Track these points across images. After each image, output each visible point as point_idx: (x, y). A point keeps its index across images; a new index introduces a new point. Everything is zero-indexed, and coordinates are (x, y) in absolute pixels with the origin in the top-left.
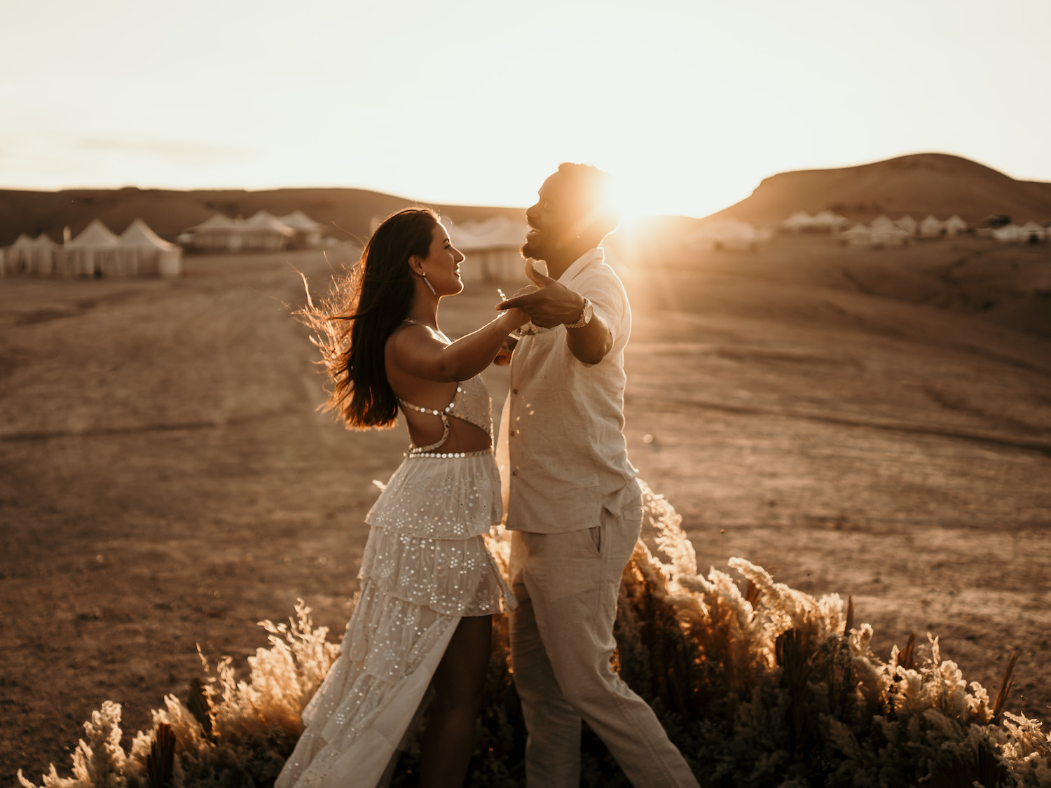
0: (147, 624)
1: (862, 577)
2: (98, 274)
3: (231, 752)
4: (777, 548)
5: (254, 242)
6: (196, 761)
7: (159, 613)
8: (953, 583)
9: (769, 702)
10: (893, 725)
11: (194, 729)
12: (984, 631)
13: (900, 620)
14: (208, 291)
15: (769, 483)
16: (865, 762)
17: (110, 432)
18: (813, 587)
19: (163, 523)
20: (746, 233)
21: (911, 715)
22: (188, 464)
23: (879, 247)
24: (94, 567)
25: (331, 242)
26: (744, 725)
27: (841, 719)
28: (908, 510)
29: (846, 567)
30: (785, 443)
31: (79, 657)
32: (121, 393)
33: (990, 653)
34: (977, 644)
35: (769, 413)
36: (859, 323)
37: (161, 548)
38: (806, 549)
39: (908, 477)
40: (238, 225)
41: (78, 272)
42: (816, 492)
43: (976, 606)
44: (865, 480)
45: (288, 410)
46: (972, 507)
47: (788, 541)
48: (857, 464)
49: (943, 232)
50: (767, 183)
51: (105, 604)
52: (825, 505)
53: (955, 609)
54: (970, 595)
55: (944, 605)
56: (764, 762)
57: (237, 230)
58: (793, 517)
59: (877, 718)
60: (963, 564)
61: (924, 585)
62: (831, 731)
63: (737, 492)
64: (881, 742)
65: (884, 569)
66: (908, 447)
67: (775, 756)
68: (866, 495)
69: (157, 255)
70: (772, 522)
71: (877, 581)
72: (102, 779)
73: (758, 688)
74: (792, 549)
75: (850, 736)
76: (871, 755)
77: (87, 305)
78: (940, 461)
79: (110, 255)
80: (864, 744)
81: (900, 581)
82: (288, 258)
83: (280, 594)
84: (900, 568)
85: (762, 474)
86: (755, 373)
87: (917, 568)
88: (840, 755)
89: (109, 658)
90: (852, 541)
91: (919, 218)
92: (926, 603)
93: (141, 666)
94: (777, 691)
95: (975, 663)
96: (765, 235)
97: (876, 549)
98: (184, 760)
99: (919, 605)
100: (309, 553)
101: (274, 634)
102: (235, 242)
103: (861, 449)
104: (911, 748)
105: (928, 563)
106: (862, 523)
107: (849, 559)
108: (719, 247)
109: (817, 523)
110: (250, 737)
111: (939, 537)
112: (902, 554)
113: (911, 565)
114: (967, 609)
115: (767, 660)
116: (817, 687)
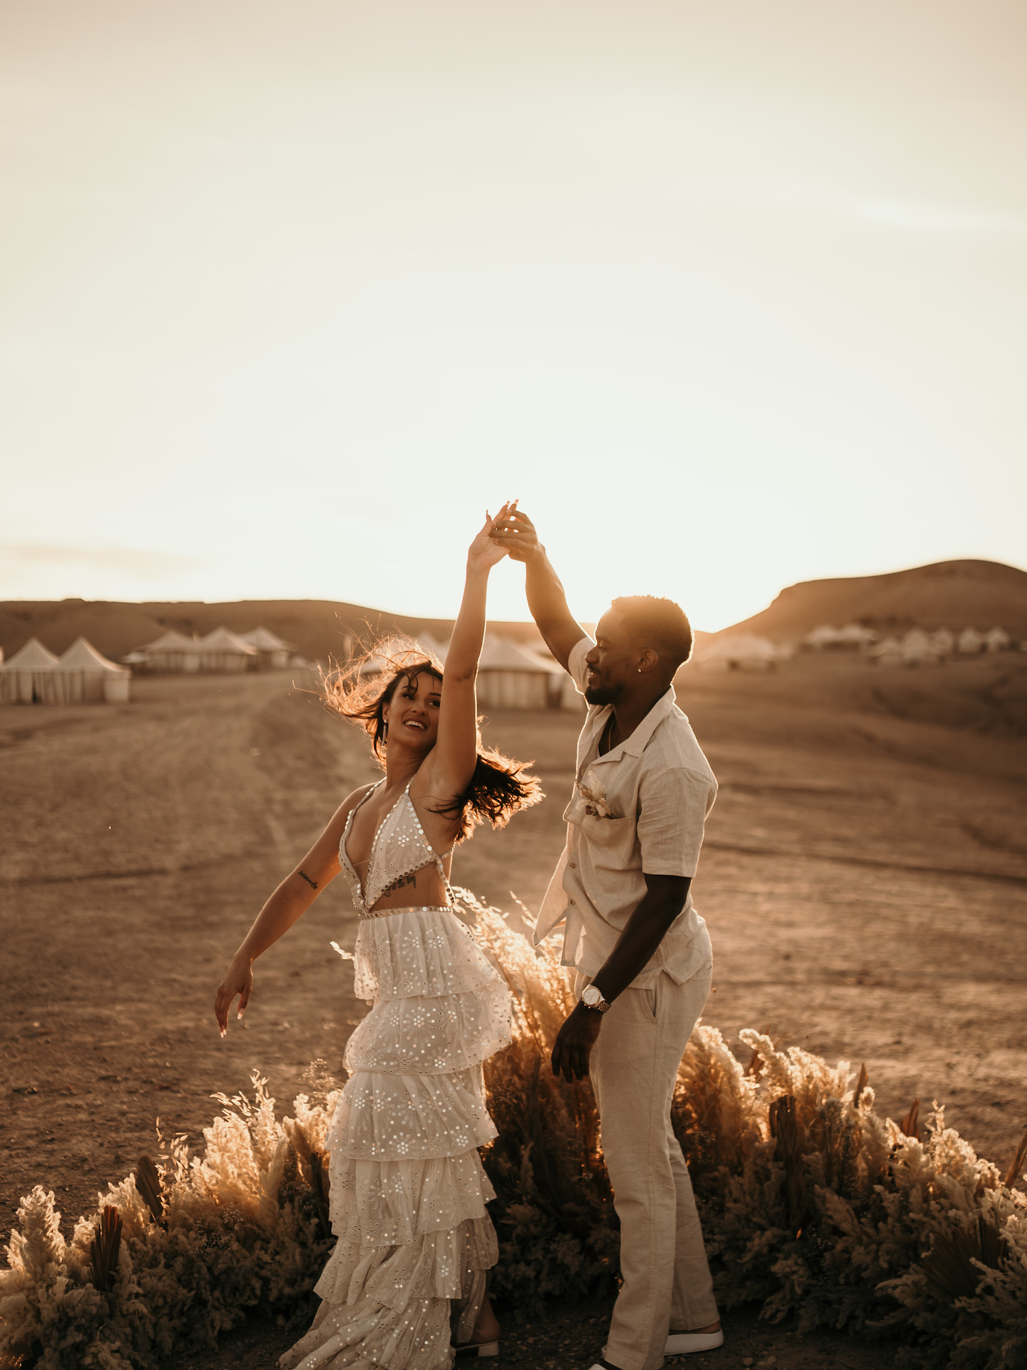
0: (90, 1097)
1: (882, 1038)
2: (36, 699)
3: (182, 1238)
4: (790, 1007)
5: (213, 663)
6: (145, 1248)
7: (103, 1085)
8: (981, 1042)
9: (762, 1176)
10: (894, 1197)
11: (142, 1214)
12: (1011, 1097)
13: (921, 1086)
14: (160, 718)
15: (784, 933)
16: (864, 1238)
17: (49, 880)
18: (826, 1050)
19: (108, 983)
20: (764, 649)
21: (913, 1187)
22: (137, 917)
23: (913, 665)
24: (31, 1034)
25: (299, 662)
26: (736, 1201)
27: (839, 1192)
28: (937, 962)
29: (865, 1027)
30: (804, 888)
31: (14, 1136)
32: (61, 836)
33: (1016, 1121)
34: (1003, 1110)
35: (787, 854)
36: (891, 751)
37: (106, 1012)
38: (823, 1007)
39: (940, 925)
40: (196, 644)
41: (14, 697)
42: (837, 943)
43: (1004, 1069)
44: (893, 928)
45: (249, 854)
46: (1009, 958)
47: (803, 998)
48: (884, 912)
49: (984, 648)
50: (786, 593)
51: (43, 1077)
52: (846, 957)
53: (982, 1072)
54: (999, 1057)
55: (969, 1069)
56: (757, 1241)
57: (194, 649)
58: (809, 972)
59: (878, 1188)
60: (995, 1022)
61: (950, 1046)
62: (828, 1205)
63: (751, 944)
64: (882, 1215)
65: (907, 1029)
66: (942, 891)
67: (768, 1234)
68: (892, 946)
69: (104, 676)
70: (788, 978)
71: (898, 1043)
72: (39, 1269)
73: (751, 1160)
74: (808, 1007)
75: (848, 1211)
76: (871, 1231)
77: (24, 735)
78: (977, 907)
79: (50, 677)
80: (863, 1220)
81: (924, 1041)
82: (251, 680)
83: (238, 1063)
84: (925, 1028)
85: (778, 923)
86: (773, 809)
87: (943, 1028)
88: (837, 1232)
89: (47, 1137)
90: (874, 998)
91: (957, 631)
92: (950, 1066)
93: (83, 1146)
94: (770, 1165)
95: (1000, 1132)
96: (786, 651)
97: (900, 1007)
98: (132, 1246)
99: (942, 1069)
100: (272, 1017)
101: (228, 1107)
102: (191, 663)
103: (890, 893)
104: (913, 1221)
105: (955, 1022)
106: (886, 978)
107: (869, 1018)
108: (734, 665)
109: (836, 978)
110: (203, 1222)
111: (971, 992)
112: (929, 1011)
113: (937, 1025)
114: (995, 1072)
115: (759, 1129)
116: (811, 1157)
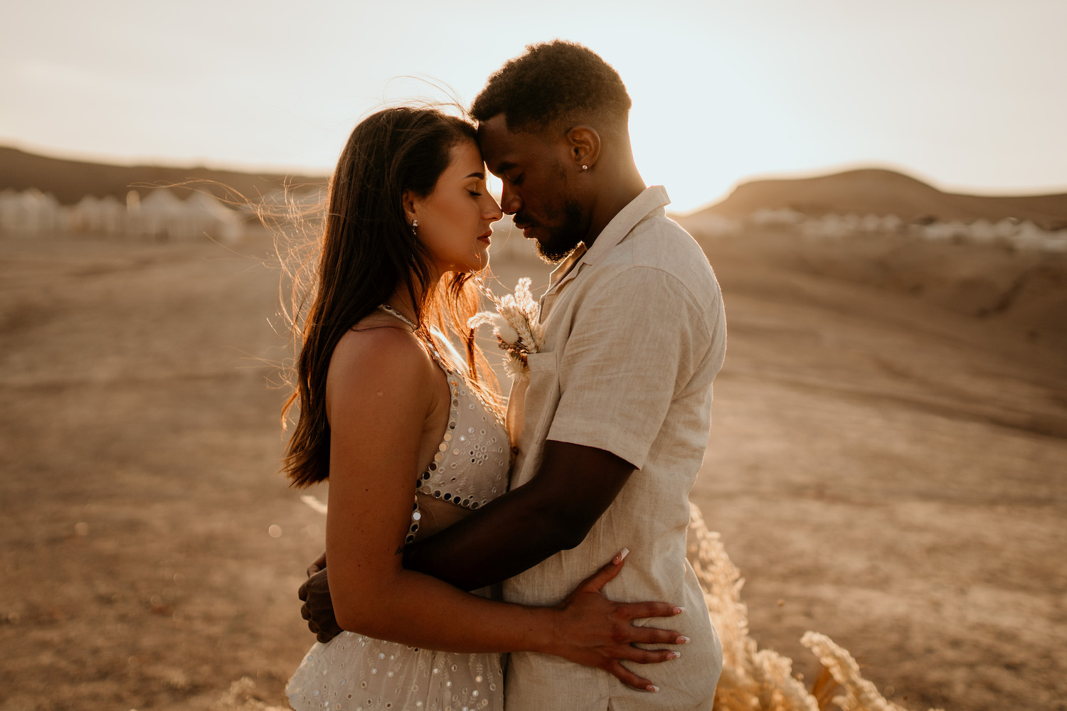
0: (70, 629)
2: (162, 237)
7: (94, 610)
8: (956, 575)
19: (158, 481)
24: (52, 541)
28: (881, 478)
29: (837, 549)
38: (794, 523)
41: (140, 232)
42: (793, 458)
43: (993, 614)
44: (834, 445)
47: (774, 512)
49: (882, 229)
52: (802, 471)
53: (972, 616)
54: (982, 596)
55: (957, 609)
58: (774, 484)
61: (926, 577)
65: (877, 553)
68: (839, 462)
70: (757, 489)
71: (875, 569)
74: (780, 522)
77: (144, 264)
81: (898, 570)
84: (893, 552)
87: (911, 554)
91: (861, 216)
92: (936, 605)
99: (929, 607)
105: (919, 546)
106: (842, 493)
109: (798, 492)
111: (920, 512)
112: (889, 531)
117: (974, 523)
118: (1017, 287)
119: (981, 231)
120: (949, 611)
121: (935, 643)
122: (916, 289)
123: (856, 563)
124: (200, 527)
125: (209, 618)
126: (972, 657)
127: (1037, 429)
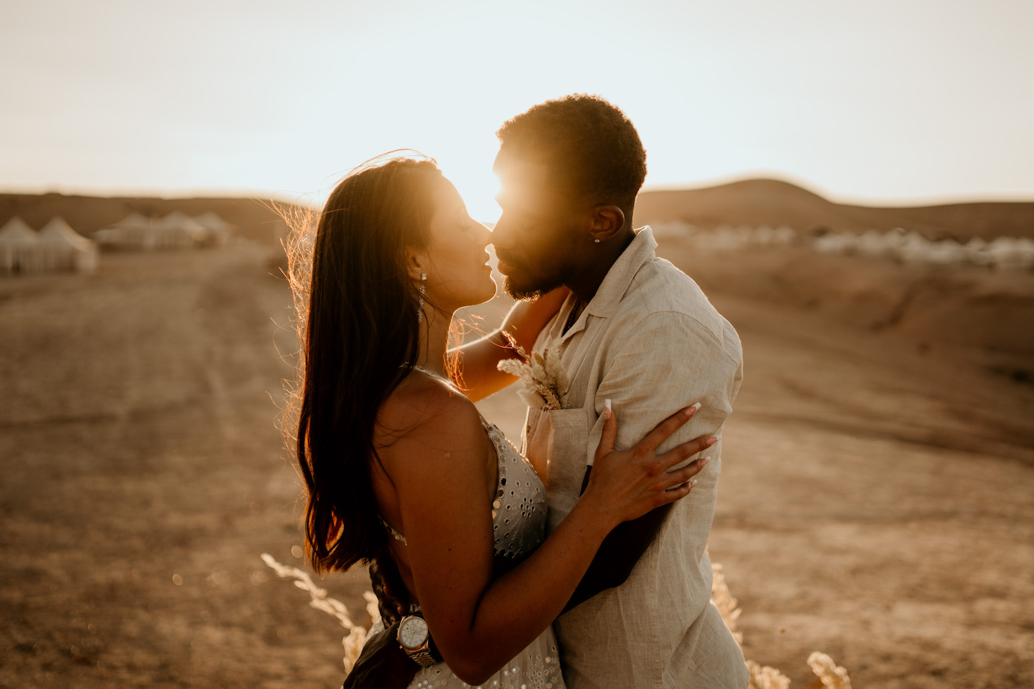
2: (17, 270)
5: (167, 241)
8: (880, 593)
12: (943, 663)
14: (121, 286)
19: (48, 529)
22: (84, 462)
25: (241, 241)
28: (799, 503)
32: (24, 385)
40: (153, 226)
43: (918, 626)
53: (898, 631)
55: (885, 625)
57: (152, 230)
61: (854, 598)
65: (804, 578)
71: (805, 594)
78: (811, 449)
79: (29, 252)
81: (827, 594)
82: (198, 256)
84: (819, 576)
92: (865, 624)
99: (859, 627)
102: (150, 241)
114: (911, 631)
117: (890, 541)
118: (908, 299)
119: (872, 243)
120: (879, 628)
121: (868, 660)
122: (812, 304)
123: (785, 590)
124: (100, 576)
125: (131, 668)
126: (902, 669)
127: (937, 443)
